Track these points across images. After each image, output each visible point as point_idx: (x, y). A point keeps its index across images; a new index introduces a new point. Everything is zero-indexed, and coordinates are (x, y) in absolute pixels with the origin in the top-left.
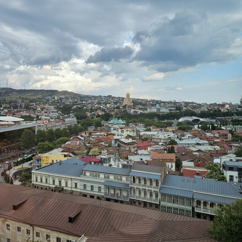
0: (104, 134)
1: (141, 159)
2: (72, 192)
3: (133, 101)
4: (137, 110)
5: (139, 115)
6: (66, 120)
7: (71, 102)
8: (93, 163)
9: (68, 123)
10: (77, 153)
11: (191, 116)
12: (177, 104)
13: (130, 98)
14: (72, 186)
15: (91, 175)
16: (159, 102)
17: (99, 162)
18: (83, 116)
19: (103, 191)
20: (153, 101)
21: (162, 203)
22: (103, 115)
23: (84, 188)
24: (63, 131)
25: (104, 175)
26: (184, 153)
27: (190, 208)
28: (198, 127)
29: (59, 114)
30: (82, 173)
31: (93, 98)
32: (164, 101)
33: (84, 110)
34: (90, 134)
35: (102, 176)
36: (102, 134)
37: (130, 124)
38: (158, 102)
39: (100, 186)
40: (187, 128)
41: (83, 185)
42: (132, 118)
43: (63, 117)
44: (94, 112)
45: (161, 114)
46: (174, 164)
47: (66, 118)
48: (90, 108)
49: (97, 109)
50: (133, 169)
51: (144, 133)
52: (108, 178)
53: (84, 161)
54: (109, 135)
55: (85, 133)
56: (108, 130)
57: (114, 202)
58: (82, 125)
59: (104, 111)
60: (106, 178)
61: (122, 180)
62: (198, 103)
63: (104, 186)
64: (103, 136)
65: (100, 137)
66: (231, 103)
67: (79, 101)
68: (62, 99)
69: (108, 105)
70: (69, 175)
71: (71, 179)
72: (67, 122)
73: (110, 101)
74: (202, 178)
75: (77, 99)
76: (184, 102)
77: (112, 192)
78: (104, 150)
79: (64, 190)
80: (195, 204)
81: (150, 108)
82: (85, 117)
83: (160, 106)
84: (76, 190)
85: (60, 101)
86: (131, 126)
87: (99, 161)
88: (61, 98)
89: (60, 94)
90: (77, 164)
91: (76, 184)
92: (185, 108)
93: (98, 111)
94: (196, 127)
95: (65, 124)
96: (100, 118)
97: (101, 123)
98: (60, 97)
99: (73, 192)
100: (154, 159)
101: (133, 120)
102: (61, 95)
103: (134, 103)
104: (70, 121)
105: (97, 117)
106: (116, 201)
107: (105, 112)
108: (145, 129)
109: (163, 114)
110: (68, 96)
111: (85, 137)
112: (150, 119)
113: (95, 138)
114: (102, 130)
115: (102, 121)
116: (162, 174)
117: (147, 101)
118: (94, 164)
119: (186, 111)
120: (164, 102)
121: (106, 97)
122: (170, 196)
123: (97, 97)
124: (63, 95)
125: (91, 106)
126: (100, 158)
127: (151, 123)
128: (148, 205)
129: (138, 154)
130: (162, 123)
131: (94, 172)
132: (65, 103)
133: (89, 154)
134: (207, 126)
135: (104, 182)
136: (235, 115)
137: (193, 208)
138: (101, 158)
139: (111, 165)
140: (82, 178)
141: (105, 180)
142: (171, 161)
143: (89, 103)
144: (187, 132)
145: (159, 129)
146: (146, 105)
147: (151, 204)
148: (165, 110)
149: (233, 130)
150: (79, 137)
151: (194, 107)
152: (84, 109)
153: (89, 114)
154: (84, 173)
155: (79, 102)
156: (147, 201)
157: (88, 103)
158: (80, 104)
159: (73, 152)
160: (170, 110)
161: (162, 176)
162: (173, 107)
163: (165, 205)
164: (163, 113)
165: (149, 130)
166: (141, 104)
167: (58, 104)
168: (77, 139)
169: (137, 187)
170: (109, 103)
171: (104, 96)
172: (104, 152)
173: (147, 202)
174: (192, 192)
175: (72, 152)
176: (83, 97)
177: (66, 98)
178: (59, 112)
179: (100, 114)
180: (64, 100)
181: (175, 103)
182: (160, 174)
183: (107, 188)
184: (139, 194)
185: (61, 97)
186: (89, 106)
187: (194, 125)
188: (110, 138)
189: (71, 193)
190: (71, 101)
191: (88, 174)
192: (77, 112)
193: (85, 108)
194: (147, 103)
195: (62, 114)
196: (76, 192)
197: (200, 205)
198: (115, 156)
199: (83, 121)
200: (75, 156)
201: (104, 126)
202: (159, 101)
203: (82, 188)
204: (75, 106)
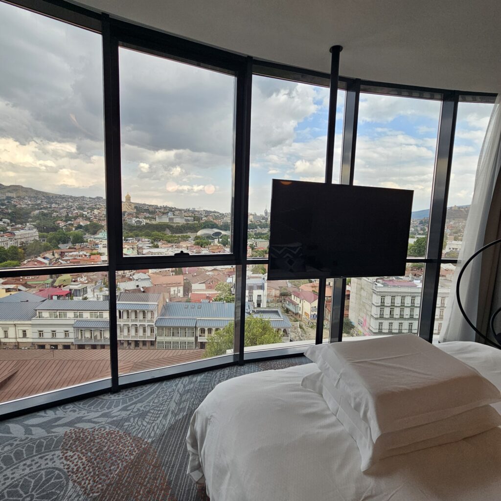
0: (85, 253)
1: (138, 286)
2: (17, 346)
3: (136, 207)
4: (140, 220)
5: (144, 226)
6: (17, 233)
7: (29, 205)
8: (55, 298)
9: (21, 239)
10: (32, 285)
11: (212, 228)
12: (196, 213)
13: (131, 203)
14: (17, 336)
15: (51, 315)
16: (173, 210)
17: (67, 295)
18: (52, 227)
19: (72, 335)
20: (165, 208)
21: (159, 339)
22: (87, 226)
23: (40, 336)
24: (9, 251)
25: (73, 313)
26: (195, 274)
27: (193, 339)
28: (219, 242)
29: (4, 223)
30: (35, 313)
31: (70, 200)
32: (180, 208)
33: (54, 218)
34: (62, 254)
35: (70, 315)
36: (81, 253)
37: (129, 239)
38: (171, 210)
39: (66, 329)
40: (205, 243)
41: (50, 331)
42: (134, 230)
43: (12, 229)
44: (71, 221)
45: (175, 225)
46: (181, 289)
47: (17, 229)
48: (64, 214)
49: (78, 217)
50: (118, 300)
51: (148, 250)
52: (81, 316)
53: (43, 296)
54: (94, 254)
55: (52, 254)
56: (93, 248)
57: (90, 348)
58: (50, 241)
59: (90, 219)
60: (77, 317)
61: (102, 317)
62: (221, 212)
63: (73, 328)
64: (83, 256)
65: (79, 258)
66: (256, 214)
67: (46, 203)
68: (12, 199)
69: (96, 212)
70: (11, 319)
71: (15, 325)
72: (19, 237)
73: (100, 205)
74: (209, 302)
75: (42, 199)
76: (204, 211)
77: (88, 335)
78: (82, 278)
79: (2, 344)
80: (198, 333)
81: (160, 218)
82: (56, 229)
83: (174, 215)
84: (24, 340)
85: (7, 202)
86: (130, 242)
87: (66, 293)
88: (9, 197)
89: (6, 190)
90: (27, 301)
91: (25, 331)
92: (205, 218)
93: (78, 220)
94: (216, 241)
95: (15, 239)
96: (81, 230)
97: (82, 238)
98: (7, 195)
99: (20, 344)
100: (155, 284)
101: (135, 233)
102: (9, 191)
103: (137, 210)
104: (25, 234)
105: (77, 228)
106: (94, 347)
107: (90, 222)
108: (150, 245)
109: (177, 226)
110: (22, 194)
111: (51, 260)
112: (159, 231)
113: (69, 260)
114: (83, 248)
115: (85, 234)
116: (159, 303)
117: (156, 207)
118: (58, 299)
119: (206, 222)
120: (180, 210)
121: (94, 199)
122: (169, 328)
123: (78, 198)
124: (13, 193)
125: (67, 212)
126: (68, 290)
127: (161, 237)
128: (141, 344)
129: (134, 279)
130: (175, 237)
131: (56, 311)
132: (17, 205)
133: (55, 284)
134: (227, 240)
135: (73, 323)
136: (258, 227)
137: (196, 338)
138: (70, 290)
139: (86, 299)
140: (35, 321)
141: (76, 320)
142: (177, 285)
143: (64, 208)
144: (205, 247)
145: (170, 245)
146: (154, 212)
147: (144, 343)
148: (179, 221)
149: (254, 244)
150: (39, 259)
151: (216, 218)
152: (54, 216)
153: (62, 224)
154: (39, 314)
155: (45, 206)
156: (138, 339)
157: (61, 206)
158: (45, 208)
159: (26, 283)
160: (186, 220)
161: (159, 306)
162: (190, 217)
163: (163, 341)
164: (177, 224)
165: (157, 247)
166: (147, 211)
167: (2, 207)
168: (36, 263)
169: (124, 323)
170: (99, 209)
171: (90, 198)
172: (81, 279)
173: (139, 341)
174: (195, 320)
175: (24, 283)
176: (53, 197)
177: (18, 197)
178: (3, 220)
179: (81, 224)
180: (14, 201)
181: (194, 211)
182: (157, 303)
183: (79, 331)
184: (121, 332)
185: (10, 195)
186: (64, 213)
187: (214, 239)
188: (94, 259)
189: (15, 346)
190: (29, 202)
191: (46, 314)
192: (41, 220)
193: (55, 214)
194: (157, 210)
195: (11, 223)
196: (25, 344)
197: (204, 333)
198: (95, 285)
199: (51, 234)
200: (27, 289)
201: (87, 242)
202: (173, 208)
203: (37, 335)
204: (36, 211)
